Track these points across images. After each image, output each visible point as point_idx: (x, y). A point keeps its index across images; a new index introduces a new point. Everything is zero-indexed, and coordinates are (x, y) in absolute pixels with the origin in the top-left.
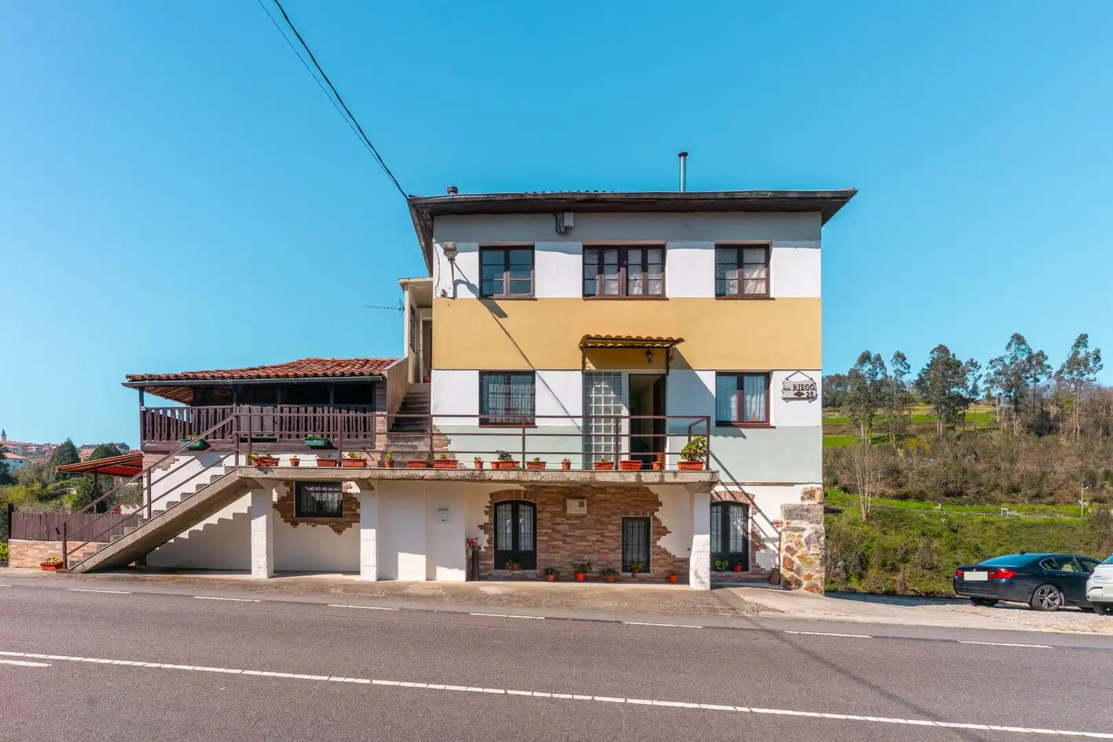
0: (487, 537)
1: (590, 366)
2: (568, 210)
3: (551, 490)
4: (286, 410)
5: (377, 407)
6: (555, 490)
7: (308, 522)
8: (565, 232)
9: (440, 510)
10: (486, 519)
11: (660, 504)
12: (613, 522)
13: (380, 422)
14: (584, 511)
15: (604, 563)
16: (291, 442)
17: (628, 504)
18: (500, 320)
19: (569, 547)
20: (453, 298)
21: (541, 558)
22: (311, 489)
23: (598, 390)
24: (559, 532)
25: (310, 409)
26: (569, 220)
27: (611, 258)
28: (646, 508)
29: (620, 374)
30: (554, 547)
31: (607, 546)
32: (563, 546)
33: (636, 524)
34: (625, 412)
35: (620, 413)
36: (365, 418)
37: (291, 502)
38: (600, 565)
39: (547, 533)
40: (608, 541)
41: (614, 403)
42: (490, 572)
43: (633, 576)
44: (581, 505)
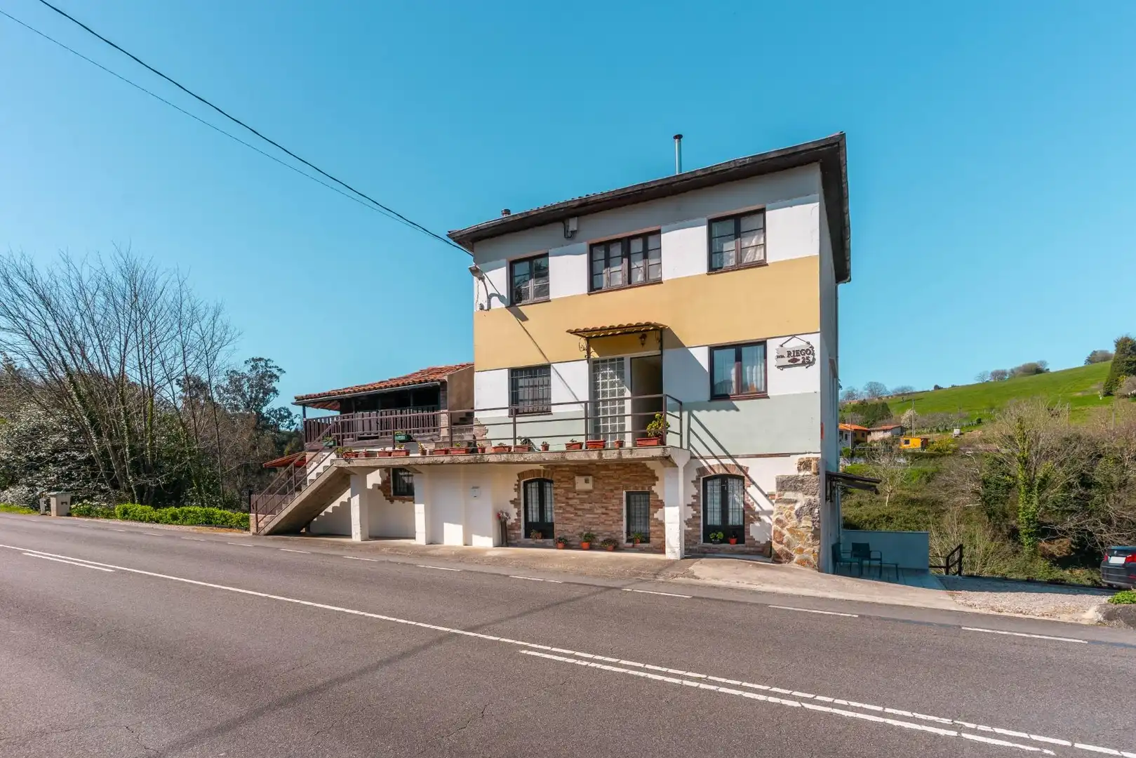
0: (516, 510)
1: (594, 355)
2: (573, 216)
3: (564, 469)
4: (384, 413)
5: (441, 406)
6: (568, 469)
7: (400, 500)
8: (571, 236)
9: (473, 488)
10: (514, 495)
11: (657, 479)
12: (616, 496)
13: (444, 420)
14: (589, 486)
15: (609, 533)
16: (388, 438)
17: (628, 480)
18: (525, 324)
19: (580, 519)
20: (488, 310)
21: (558, 528)
22: (402, 474)
23: (604, 376)
24: (571, 506)
25: (399, 411)
26: (573, 225)
27: (616, 250)
28: (645, 482)
29: (622, 359)
30: (567, 519)
31: (611, 518)
32: (575, 518)
33: (638, 497)
34: (628, 394)
35: (623, 395)
36: (434, 416)
37: (388, 484)
38: (606, 535)
39: (560, 507)
40: (612, 513)
41: (618, 387)
42: (519, 540)
43: (633, 546)
44: (587, 481)
